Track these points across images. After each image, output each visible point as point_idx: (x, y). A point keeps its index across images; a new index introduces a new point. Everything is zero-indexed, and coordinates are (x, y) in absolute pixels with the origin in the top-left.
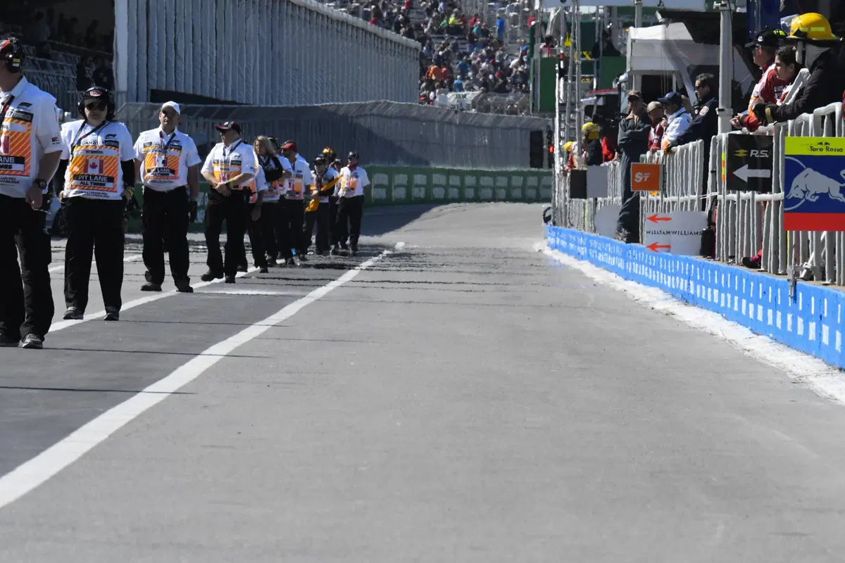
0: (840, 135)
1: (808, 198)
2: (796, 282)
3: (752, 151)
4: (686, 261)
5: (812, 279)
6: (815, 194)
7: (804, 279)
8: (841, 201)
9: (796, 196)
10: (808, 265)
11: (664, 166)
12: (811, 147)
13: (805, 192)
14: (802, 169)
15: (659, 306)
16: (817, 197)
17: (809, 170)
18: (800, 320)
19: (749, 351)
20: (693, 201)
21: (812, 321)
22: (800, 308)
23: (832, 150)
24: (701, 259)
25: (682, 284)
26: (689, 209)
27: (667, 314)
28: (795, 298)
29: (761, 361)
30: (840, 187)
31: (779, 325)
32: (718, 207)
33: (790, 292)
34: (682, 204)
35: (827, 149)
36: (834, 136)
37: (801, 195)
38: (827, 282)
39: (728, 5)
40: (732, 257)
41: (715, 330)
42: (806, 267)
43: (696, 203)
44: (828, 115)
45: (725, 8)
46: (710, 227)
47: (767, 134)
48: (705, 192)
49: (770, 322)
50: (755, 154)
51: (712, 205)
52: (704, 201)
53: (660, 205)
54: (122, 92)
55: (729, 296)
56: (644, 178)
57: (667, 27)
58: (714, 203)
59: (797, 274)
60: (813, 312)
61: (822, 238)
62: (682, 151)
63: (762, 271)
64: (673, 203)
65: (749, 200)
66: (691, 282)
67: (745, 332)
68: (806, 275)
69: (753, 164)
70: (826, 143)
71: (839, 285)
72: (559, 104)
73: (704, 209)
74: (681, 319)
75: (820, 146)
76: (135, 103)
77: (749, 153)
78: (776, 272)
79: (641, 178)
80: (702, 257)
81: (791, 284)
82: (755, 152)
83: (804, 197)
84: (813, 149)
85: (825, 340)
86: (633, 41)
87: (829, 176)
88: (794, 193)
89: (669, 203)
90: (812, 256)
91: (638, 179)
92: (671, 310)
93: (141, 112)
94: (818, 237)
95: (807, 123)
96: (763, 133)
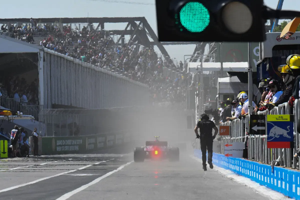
0: (287, 114)
1: (276, 137)
2: (273, 166)
3: (258, 120)
4: (238, 160)
5: (279, 165)
6: (278, 135)
7: (276, 165)
8: (288, 137)
9: (271, 136)
10: (278, 160)
11: (231, 126)
12: (276, 118)
13: (274, 134)
14: (273, 126)
15: (229, 176)
16: (279, 136)
17: (276, 127)
18: (275, 180)
19: (258, 191)
20: (240, 139)
21: (279, 180)
22: (275, 176)
23: (284, 119)
24: (243, 159)
25: (237, 168)
26: (239, 142)
27: (231, 179)
28: (273, 172)
29: (261, 195)
30: (287, 132)
31: (269, 182)
32: (248, 140)
33: (272, 171)
34: (237, 140)
35: (282, 119)
36: (285, 114)
37: (273, 136)
38: (284, 166)
39: (251, 69)
40: (254, 158)
41: (247, 184)
42: (277, 161)
43: (241, 139)
44: (283, 107)
45: (250, 70)
46: (246, 148)
47: (264, 114)
48: (244, 135)
49: (266, 181)
50: (260, 122)
51: (246, 140)
52: (244, 138)
53: (230, 140)
54: (42, 105)
55: (252, 172)
56: (224, 131)
57: (231, 77)
58: (247, 139)
59: (274, 164)
60: (279, 177)
61: (282, 151)
62: (236, 121)
63: (263, 163)
64: (234, 139)
65: (258, 138)
66: (240, 168)
67: (258, 184)
68: (277, 164)
69: (259, 125)
70: (282, 117)
71: (288, 167)
72: (197, 106)
73: (244, 142)
74: (236, 181)
75: (279, 118)
76: (47, 109)
77: (258, 121)
78: (268, 163)
79: (223, 131)
80: (244, 158)
81: (272, 167)
82: (259, 121)
83: (274, 136)
84: (277, 119)
85: (283, 187)
86: (219, 83)
87: (283, 128)
88: (271, 135)
89: (233, 140)
90: (279, 157)
91: (222, 131)
92: (233, 178)
93: (49, 112)
94: (281, 150)
95: (276, 110)
96: (262, 114)
